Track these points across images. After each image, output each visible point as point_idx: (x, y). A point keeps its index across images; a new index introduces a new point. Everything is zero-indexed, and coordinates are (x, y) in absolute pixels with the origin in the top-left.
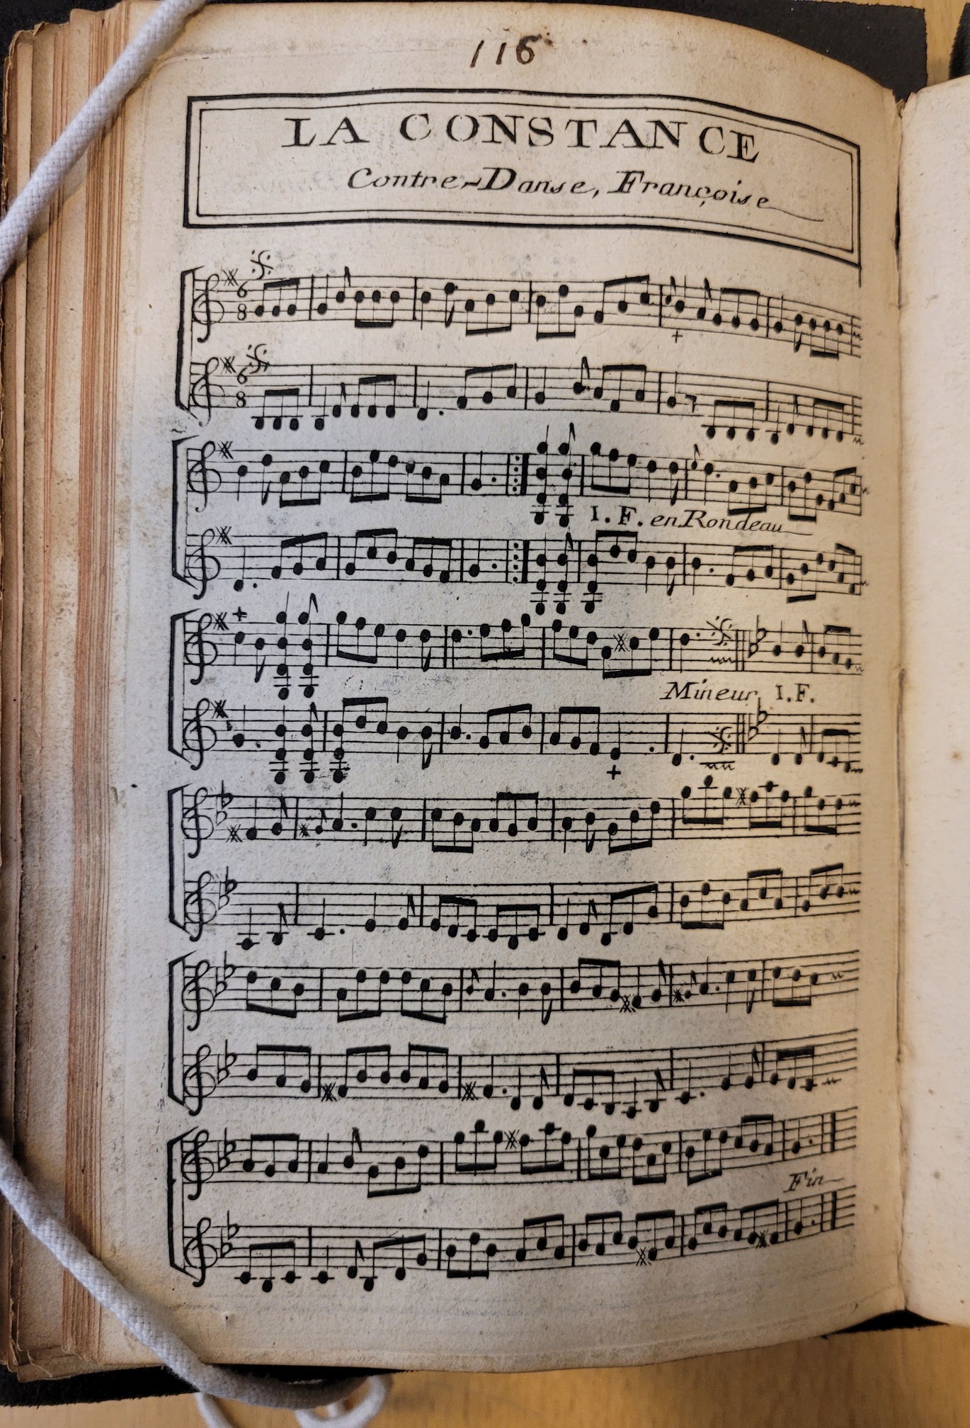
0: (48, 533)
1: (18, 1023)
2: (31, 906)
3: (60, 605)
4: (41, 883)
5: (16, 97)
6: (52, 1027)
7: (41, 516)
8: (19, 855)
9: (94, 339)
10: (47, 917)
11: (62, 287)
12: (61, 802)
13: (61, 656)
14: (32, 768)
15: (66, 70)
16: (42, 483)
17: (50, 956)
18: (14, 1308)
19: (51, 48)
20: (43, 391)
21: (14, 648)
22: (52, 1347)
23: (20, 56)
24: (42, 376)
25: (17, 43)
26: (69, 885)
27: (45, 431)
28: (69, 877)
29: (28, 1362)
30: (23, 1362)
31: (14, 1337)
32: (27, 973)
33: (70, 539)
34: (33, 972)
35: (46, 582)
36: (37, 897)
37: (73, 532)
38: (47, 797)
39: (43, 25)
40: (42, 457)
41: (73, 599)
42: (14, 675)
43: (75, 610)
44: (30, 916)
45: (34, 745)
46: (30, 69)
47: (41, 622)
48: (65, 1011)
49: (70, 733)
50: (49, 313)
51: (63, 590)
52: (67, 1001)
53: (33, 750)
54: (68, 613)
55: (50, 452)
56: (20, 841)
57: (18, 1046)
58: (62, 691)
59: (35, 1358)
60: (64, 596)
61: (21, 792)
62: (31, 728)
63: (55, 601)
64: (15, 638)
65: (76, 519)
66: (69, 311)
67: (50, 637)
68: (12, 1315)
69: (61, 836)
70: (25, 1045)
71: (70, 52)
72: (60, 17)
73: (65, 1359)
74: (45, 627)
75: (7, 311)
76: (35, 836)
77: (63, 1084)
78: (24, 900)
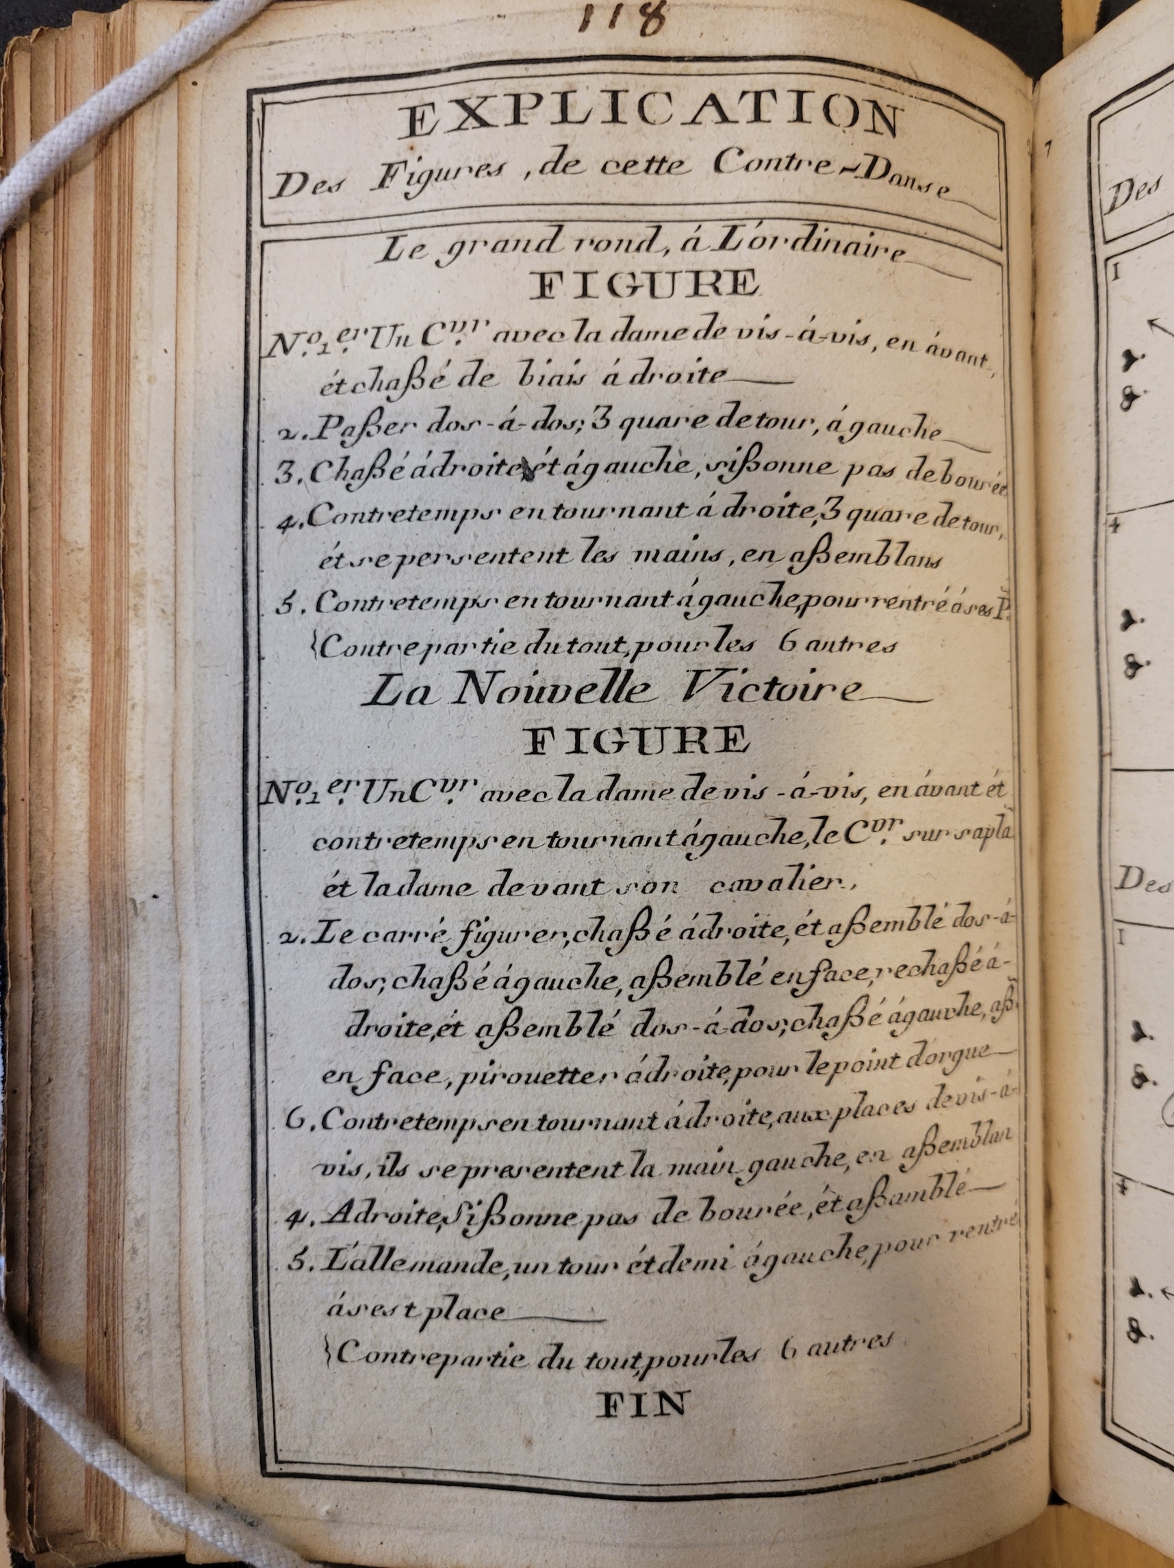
0: (57, 610)
1: (31, 1166)
2: (44, 1033)
3: (72, 691)
4: (55, 1007)
5: (13, 113)
6: (70, 1169)
7: (49, 591)
8: (31, 976)
9: (105, 389)
10: (62, 1046)
11: (69, 329)
12: (76, 915)
13: (74, 749)
14: (42, 877)
15: (69, 81)
16: (49, 554)
17: (66, 1089)
18: (31, 1489)
19: (53, 57)
20: (49, 449)
21: (21, 739)
22: (74, 1533)
23: (16, 66)
24: (47, 432)
25: (12, 51)
26: (86, 1009)
27: (52, 494)
28: (86, 999)
29: (47, 1550)
30: (42, 1549)
31: (31, 1521)
32: (41, 1110)
33: (82, 616)
34: (47, 1108)
35: (56, 665)
36: (50, 1023)
37: (85, 608)
38: (60, 910)
39: (42, 30)
40: (49, 524)
41: (86, 684)
42: (21, 772)
43: (88, 697)
44: (43, 1044)
45: (46, 851)
46: (28, 81)
47: (50, 711)
48: (84, 1151)
49: (85, 837)
50: (54, 361)
51: (75, 674)
52: (86, 1141)
53: (43, 857)
54: (81, 701)
55: (58, 517)
56: (31, 960)
57: (31, 1192)
58: (75, 789)
59: (54, 1545)
60: (77, 681)
61: (30, 904)
62: (41, 831)
63: (67, 687)
64: (21, 729)
65: (88, 594)
66: (77, 357)
67: (61, 727)
68: (29, 1495)
69: (78, 953)
70: (40, 1191)
71: (73, 61)
72: (61, 20)
73: (90, 1546)
74: (56, 717)
75: (7, 357)
76: (47, 955)
77: (82, 1235)
78: (37, 1027)
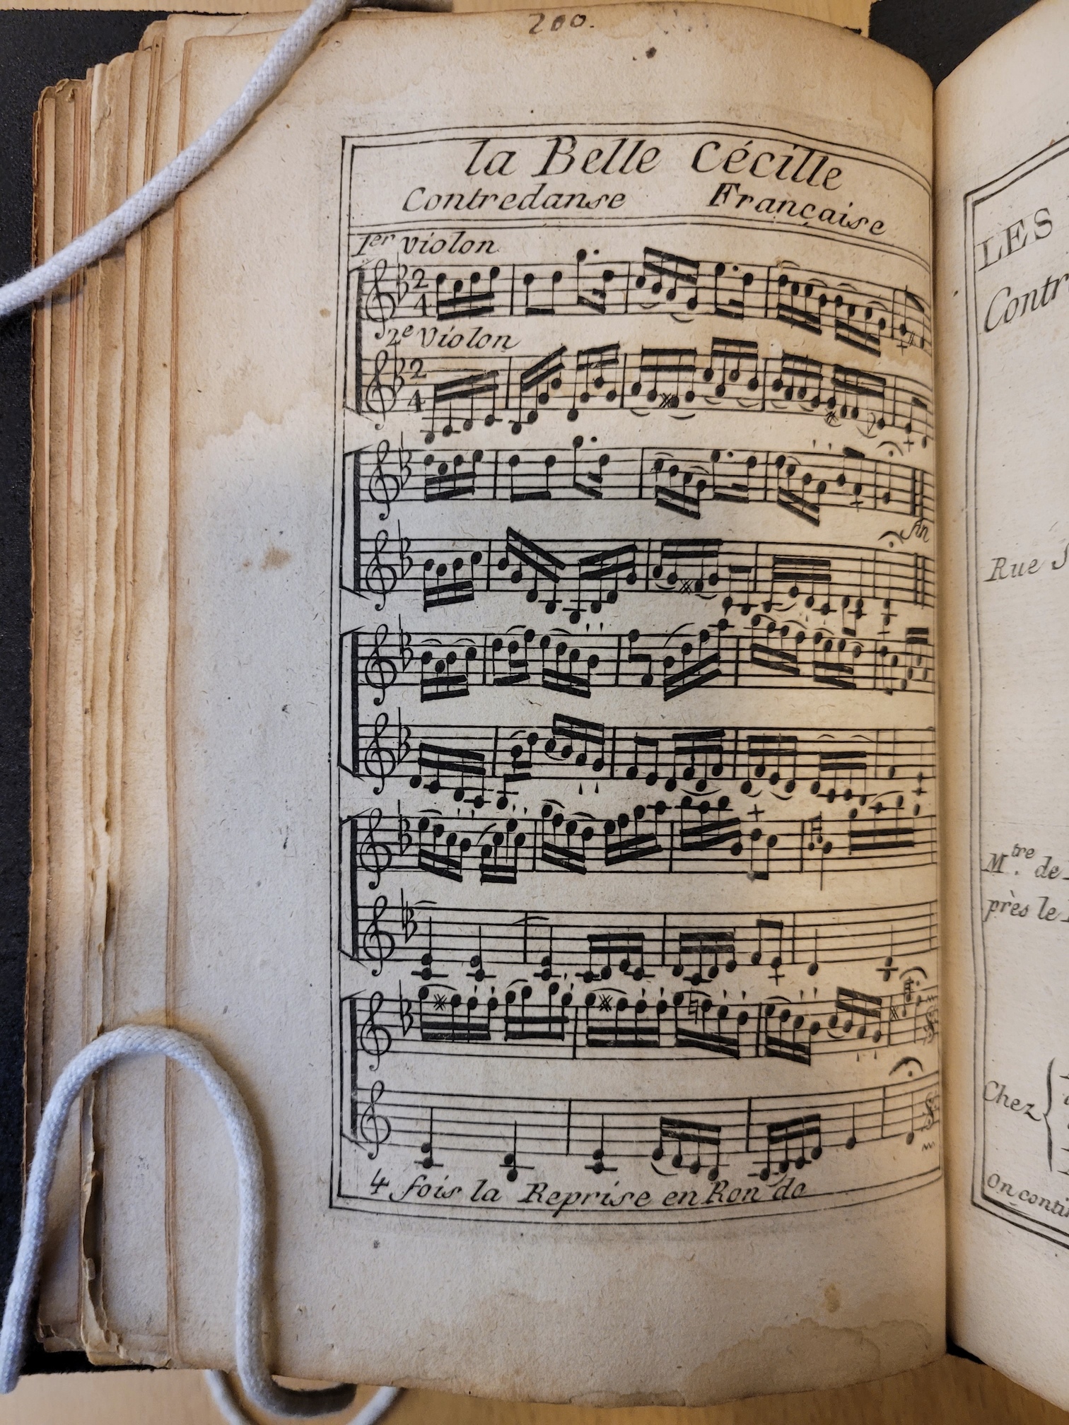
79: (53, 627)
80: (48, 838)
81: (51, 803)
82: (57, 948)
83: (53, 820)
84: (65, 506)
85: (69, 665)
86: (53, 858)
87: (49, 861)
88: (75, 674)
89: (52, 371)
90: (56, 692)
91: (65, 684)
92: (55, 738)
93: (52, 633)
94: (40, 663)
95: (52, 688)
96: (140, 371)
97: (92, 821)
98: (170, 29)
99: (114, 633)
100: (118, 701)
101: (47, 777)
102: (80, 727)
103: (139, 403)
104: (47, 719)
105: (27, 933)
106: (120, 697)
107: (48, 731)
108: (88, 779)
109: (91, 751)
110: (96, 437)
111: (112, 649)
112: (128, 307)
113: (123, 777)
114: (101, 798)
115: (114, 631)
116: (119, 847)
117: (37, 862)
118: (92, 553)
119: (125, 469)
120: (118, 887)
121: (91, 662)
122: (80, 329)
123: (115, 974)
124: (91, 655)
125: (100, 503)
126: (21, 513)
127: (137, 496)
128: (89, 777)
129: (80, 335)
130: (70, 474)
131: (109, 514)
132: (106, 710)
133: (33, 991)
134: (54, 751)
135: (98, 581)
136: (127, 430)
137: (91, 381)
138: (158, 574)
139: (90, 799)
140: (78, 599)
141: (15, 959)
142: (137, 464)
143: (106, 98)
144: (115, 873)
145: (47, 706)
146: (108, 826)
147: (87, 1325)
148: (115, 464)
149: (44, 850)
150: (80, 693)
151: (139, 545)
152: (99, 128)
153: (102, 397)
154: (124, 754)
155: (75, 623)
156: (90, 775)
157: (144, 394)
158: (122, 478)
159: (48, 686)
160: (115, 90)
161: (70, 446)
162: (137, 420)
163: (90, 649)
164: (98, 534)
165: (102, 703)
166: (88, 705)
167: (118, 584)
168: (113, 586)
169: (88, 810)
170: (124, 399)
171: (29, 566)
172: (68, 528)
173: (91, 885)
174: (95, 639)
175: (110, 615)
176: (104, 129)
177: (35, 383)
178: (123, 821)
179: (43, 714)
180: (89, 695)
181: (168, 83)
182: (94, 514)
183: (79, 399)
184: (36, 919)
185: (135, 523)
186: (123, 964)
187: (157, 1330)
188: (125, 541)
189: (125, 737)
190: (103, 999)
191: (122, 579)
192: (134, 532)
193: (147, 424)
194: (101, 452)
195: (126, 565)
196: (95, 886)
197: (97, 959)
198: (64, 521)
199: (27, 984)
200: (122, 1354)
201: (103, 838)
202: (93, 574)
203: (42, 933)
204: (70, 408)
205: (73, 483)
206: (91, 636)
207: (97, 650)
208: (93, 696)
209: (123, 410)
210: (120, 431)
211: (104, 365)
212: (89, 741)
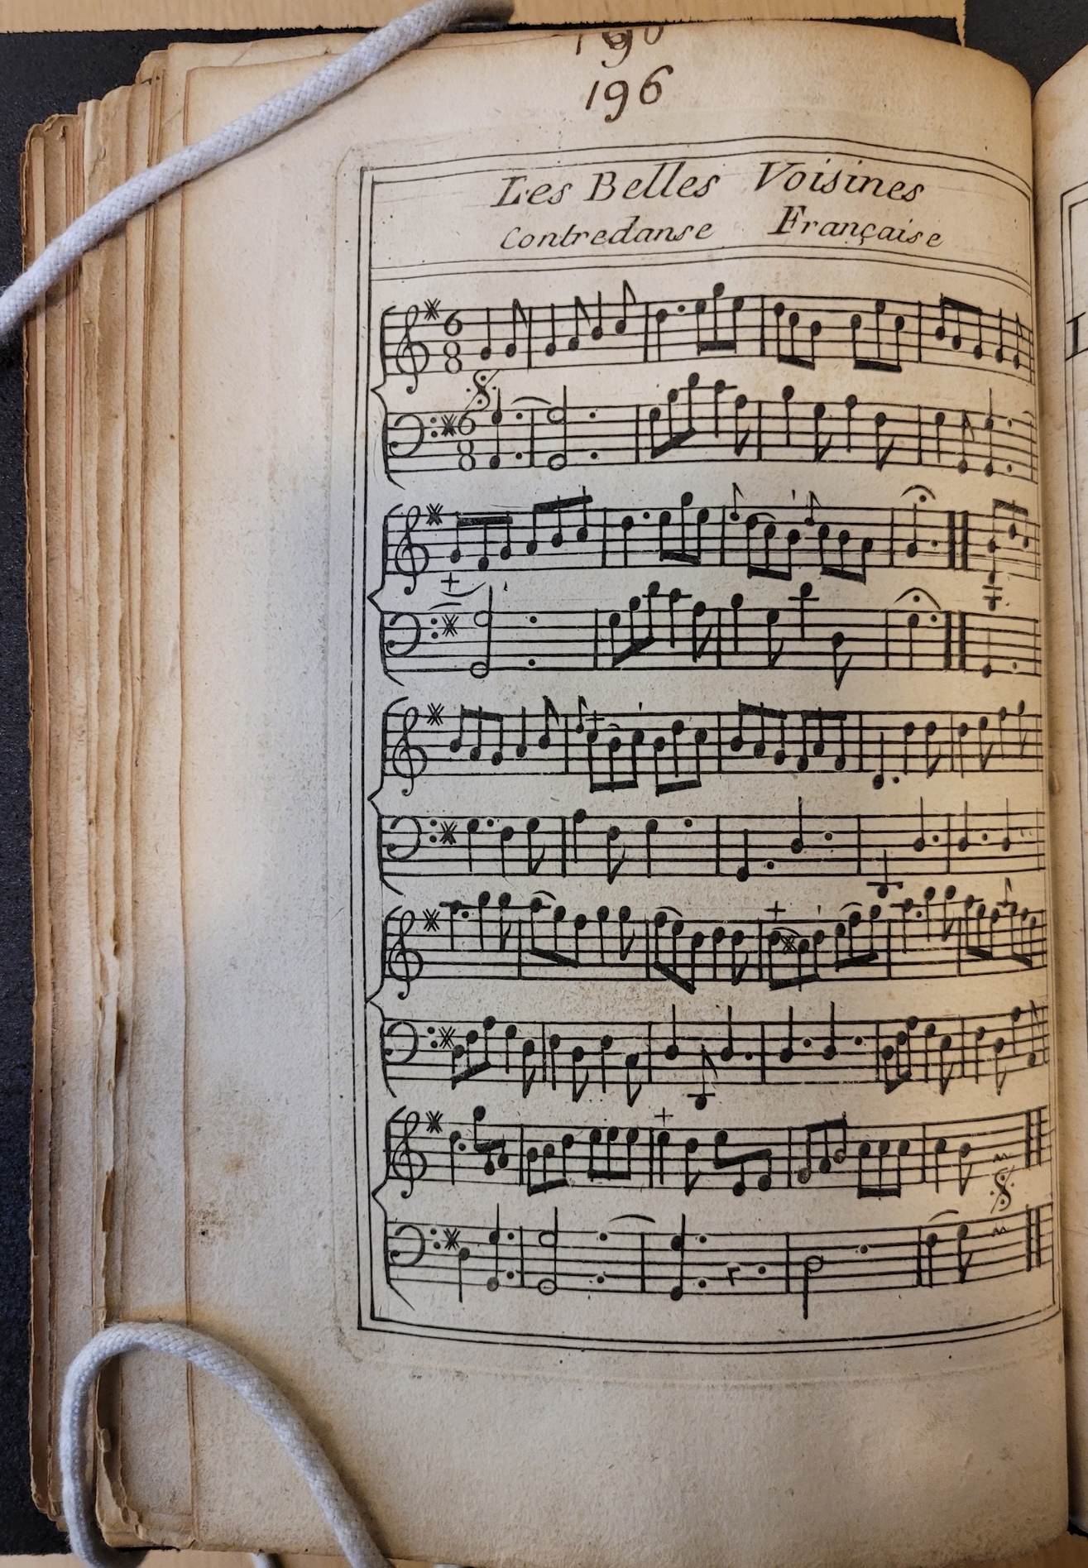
79: (54, 726)
80: (52, 961)
81: (55, 921)
82: (64, 1083)
83: (57, 941)
84: (64, 592)
85: (71, 768)
86: (59, 983)
87: (54, 987)
88: (79, 779)
89: (47, 442)
90: (58, 798)
91: (67, 790)
92: (57, 850)
93: (53, 734)
94: (40, 766)
95: (53, 794)
96: (145, 443)
97: (98, 943)
98: (171, 60)
99: (120, 735)
100: (126, 811)
101: (50, 894)
102: (85, 838)
103: (144, 481)
104: (49, 829)
105: (31, 1064)
106: (128, 807)
107: (49, 842)
108: (93, 897)
109: (97, 867)
110: (96, 517)
111: (118, 753)
112: (130, 372)
113: (133, 896)
114: (108, 918)
115: (120, 732)
116: (131, 974)
117: (42, 987)
118: (95, 645)
119: (129, 553)
120: (130, 1018)
121: (95, 767)
122: (77, 394)
123: (129, 1114)
124: (94, 759)
125: (101, 590)
126: (18, 597)
127: (144, 582)
128: (95, 895)
129: (77, 401)
130: (68, 556)
131: (112, 602)
132: (112, 820)
133: (39, 1131)
134: (56, 864)
135: (101, 677)
136: (131, 508)
137: (89, 454)
138: (168, 669)
139: (96, 920)
140: (80, 695)
141: (21, 1093)
142: (144, 547)
143: (100, 138)
144: (127, 1001)
145: (49, 815)
146: (117, 950)
147: (103, 1502)
148: (118, 547)
149: (48, 974)
150: (84, 799)
151: (147, 638)
152: (93, 172)
153: (102, 472)
154: (134, 870)
155: (78, 722)
156: (96, 893)
157: (150, 470)
158: (126, 562)
159: (49, 793)
160: (110, 129)
161: (69, 526)
162: (143, 498)
163: (94, 753)
164: (100, 625)
165: (108, 812)
166: (92, 815)
167: (123, 681)
168: (118, 683)
169: (95, 931)
170: (126, 475)
171: (26, 657)
172: (68, 616)
173: (99, 1014)
174: (99, 743)
175: (116, 715)
176: (99, 173)
177: (28, 455)
178: (135, 944)
179: (44, 824)
180: (93, 804)
181: (170, 121)
182: (96, 603)
183: (77, 474)
184: (41, 1051)
185: (142, 613)
186: (138, 1102)
187: (182, 1508)
188: (131, 633)
189: (135, 851)
190: (114, 1142)
191: (128, 675)
192: (142, 623)
193: (154, 503)
194: (102, 534)
195: (132, 659)
196: (104, 1015)
197: (107, 1096)
198: (64, 608)
199: (32, 1123)
200: (141, 1535)
201: (112, 962)
202: (96, 669)
203: (49, 1066)
204: (68, 483)
205: (73, 567)
206: (95, 739)
207: (101, 754)
208: (97, 805)
209: (126, 487)
210: (123, 511)
211: (103, 436)
212: (95, 854)
